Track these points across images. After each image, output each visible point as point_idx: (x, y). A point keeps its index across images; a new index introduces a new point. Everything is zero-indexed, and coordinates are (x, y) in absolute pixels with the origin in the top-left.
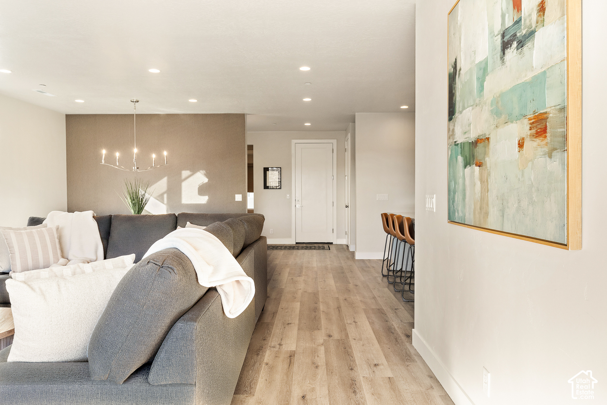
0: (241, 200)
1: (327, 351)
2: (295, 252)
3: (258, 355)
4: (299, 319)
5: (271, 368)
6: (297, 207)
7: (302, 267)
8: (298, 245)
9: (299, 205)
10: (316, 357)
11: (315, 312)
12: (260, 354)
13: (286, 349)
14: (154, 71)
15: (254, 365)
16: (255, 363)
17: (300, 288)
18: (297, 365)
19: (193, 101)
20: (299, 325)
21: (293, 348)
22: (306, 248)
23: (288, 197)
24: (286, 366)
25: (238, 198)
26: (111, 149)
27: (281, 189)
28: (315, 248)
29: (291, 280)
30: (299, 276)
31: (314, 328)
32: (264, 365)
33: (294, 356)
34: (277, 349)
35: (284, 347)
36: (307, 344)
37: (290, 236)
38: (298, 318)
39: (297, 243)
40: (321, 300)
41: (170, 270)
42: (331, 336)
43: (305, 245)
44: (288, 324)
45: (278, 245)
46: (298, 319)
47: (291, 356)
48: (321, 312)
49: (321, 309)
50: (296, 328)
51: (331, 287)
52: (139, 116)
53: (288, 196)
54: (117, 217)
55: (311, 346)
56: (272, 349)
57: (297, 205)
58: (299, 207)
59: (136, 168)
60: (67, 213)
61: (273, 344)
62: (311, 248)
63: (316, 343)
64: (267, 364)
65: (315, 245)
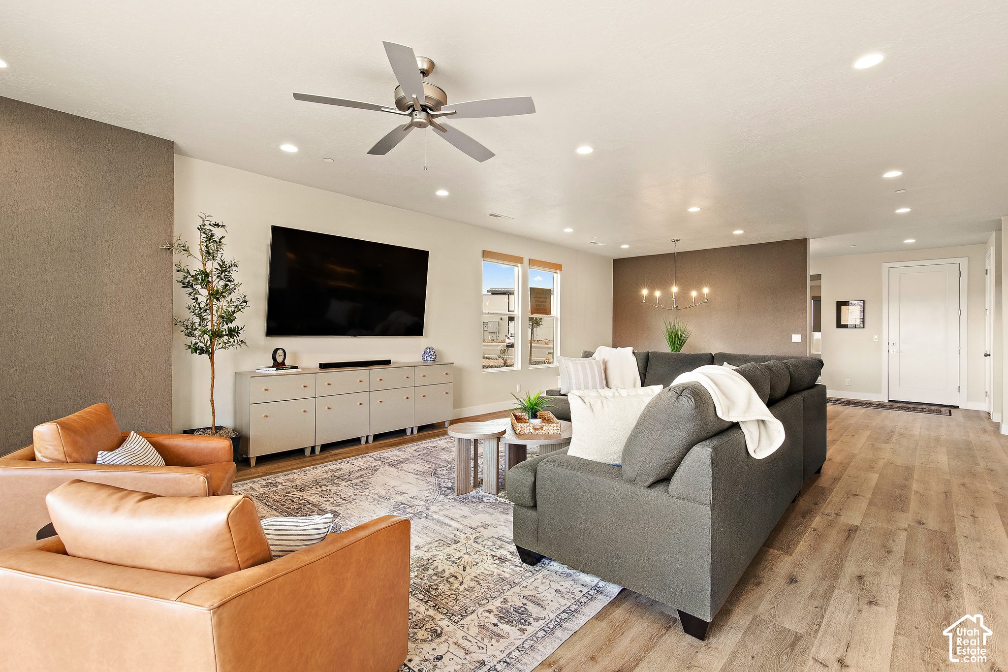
0: (800, 341)
1: (910, 539)
2: (885, 412)
3: (804, 517)
4: (873, 493)
5: (820, 536)
6: (892, 352)
7: (893, 432)
8: (892, 404)
9: (895, 351)
10: (891, 541)
11: (903, 490)
12: (807, 517)
13: (845, 521)
14: (694, 209)
15: (797, 527)
16: (798, 525)
17: (883, 457)
18: (857, 542)
19: (738, 232)
20: (871, 500)
21: (857, 522)
22: (907, 409)
23: (876, 339)
24: (841, 539)
25: (796, 338)
26: (652, 289)
27: (864, 328)
28: (922, 410)
29: (871, 446)
30: (886, 443)
31: (895, 508)
32: (809, 530)
33: (856, 531)
34: (831, 518)
35: (842, 519)
36: (880, 524)
37: (879, 391)
38: (872, 491)
39: (890, 401)
40: (915, 476)
41: (687, 398)
42: (923, 524)
43: (904, 405)
44: (855, 495)
45: (858, 401)
46: (871, 493)
47: (851, 531)
48: (913, 492)
49: (913, 488)
50: (867, 502)
51: (939, 464)
52: (679, 254)
53: (876, 337)
54: (655, 354)
55: (886, 527)
56: (825, 517)
57: (892, 350)
58: (895, 353)
59: (675, 307)
60: (611, 348)
61: (827, 511)
62: (914, 410)
63: (894, 526)
64: (814, 530)
65: (924, 407)
